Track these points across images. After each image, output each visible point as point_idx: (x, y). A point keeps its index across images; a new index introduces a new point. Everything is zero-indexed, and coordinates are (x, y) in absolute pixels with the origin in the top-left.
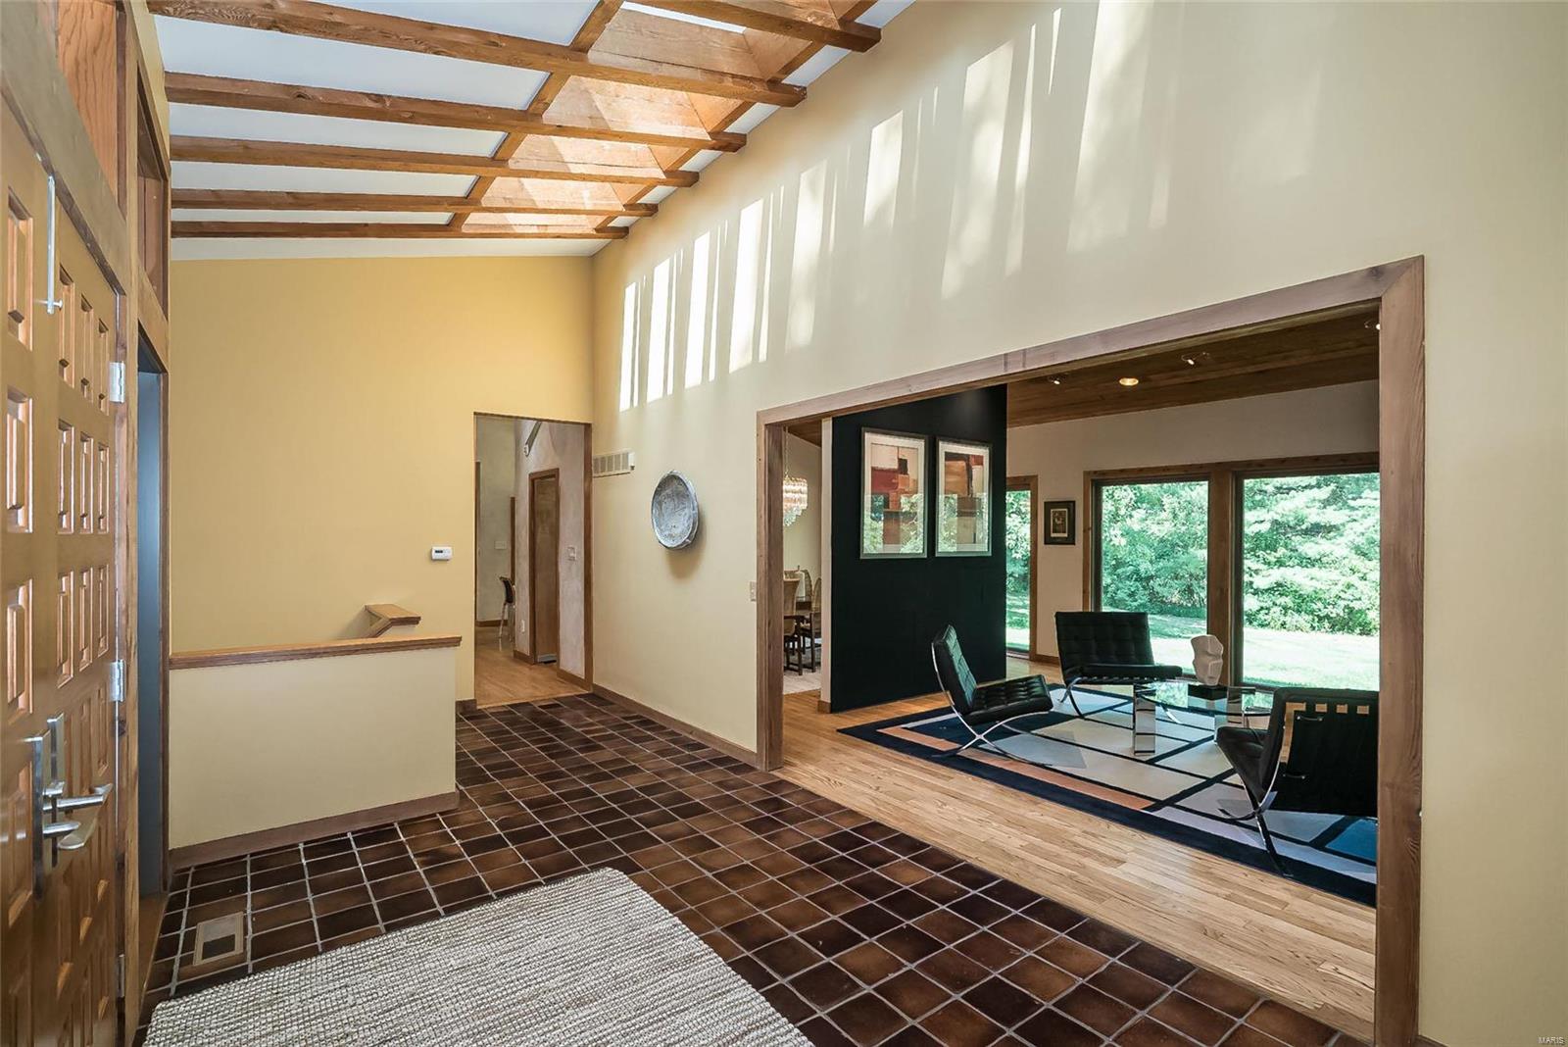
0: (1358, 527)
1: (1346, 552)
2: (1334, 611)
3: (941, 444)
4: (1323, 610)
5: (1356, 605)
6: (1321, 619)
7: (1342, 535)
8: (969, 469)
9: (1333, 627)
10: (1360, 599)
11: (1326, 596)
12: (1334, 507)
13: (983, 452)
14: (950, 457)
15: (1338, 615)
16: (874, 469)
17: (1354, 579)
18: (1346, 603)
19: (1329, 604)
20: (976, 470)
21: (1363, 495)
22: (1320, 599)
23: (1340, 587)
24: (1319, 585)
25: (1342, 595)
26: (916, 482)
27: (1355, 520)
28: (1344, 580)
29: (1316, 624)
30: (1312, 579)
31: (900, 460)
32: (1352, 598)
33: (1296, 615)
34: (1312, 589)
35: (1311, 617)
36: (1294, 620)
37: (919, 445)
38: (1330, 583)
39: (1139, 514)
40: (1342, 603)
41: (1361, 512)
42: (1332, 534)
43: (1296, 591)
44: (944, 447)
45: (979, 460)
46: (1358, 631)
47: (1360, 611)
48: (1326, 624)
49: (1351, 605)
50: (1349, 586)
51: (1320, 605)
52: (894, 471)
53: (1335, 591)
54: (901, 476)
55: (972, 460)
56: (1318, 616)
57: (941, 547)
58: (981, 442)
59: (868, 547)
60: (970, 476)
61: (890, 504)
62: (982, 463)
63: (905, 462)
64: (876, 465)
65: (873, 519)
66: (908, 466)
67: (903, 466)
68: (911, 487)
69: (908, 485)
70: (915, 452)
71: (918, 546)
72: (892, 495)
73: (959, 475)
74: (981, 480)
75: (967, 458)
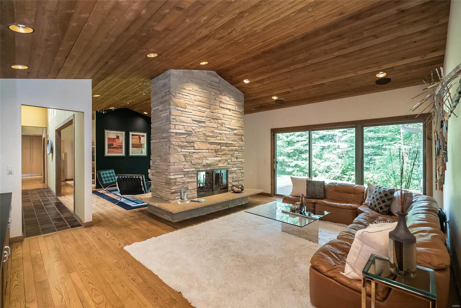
13: (145, 134)
14: (133, 135)
20: (142, 138)
26: (122, 141)
31: (117, 136)
37: (124, 133)
44: (131, 133)
52: (115, 138)
54: (117, 139)
55: (141, 136)
57: (131, 154)
58: (144, 132)
59: (107, 154)
60: (140, 139)
61: (114, 145)
62: (144, 137)
63: (119, 136)
64: (109, 137)
65: (108, 148)
66: (120, 137)
67: (118, 137)
68: (120, 142)
69: (120, 141)
70: (122, 135)
71: (123, 154)
72: (114, 143)
73: (136, 139)
74: (144, 140)
75: (139, 135)
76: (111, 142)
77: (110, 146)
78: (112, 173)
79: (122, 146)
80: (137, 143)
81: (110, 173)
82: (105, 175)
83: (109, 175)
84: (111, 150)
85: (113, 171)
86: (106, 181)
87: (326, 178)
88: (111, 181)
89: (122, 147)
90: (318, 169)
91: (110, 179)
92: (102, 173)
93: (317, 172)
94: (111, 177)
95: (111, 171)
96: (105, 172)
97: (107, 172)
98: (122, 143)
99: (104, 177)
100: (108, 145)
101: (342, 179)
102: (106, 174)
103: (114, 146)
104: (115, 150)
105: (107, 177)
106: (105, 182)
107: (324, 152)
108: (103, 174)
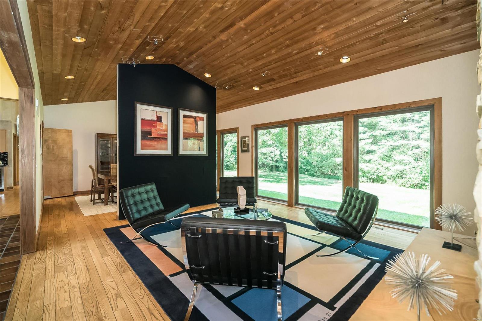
0: (381, 151)
1: (377, 158)
2: (373, 176)
3: (180, 111)
4: (370, 176)
5: (380, 175)
6: (370, 179)
7: (376, 154)
8: (196, 122)
9: (373, 182)
10: (381, 173)
11: (371, 172)
12: (374, 145)
13: (204, 116)
14: (185, 116)
15: (374, 178)
16: (142, 119)
17: (379, 167)
18: (377, 174)
19: (372, 174)
20: (200, 123)
21: (382, 141)
22: (370, 173)
23: (375, 169)
24: (369, 169)
25: (376, 172)
26: (167, 126)
27: (380, 149)
28: (376, 167)
29: (368, 181)
30: (367, 167)
31: (157, 117)
32: (378, 172)
33: (363, 178)
34: (367, 170)
35: (367, 178)
36: (362, 179)
37: (169, 111)
38: (372, 168)
39: (319, 147)
40: (376, 174)
41: (381, 146)
42: (373, 153)
43: (363, 171)
44: (182, 113)
45: (201, 119)
46: (380, 182)
47: (381, 176)
48: (371, 180)
49: (378, 175)
50: (378, 169)
51: (369, 175)
52: (154, 121)
53: (374, 170)
54: (158, 123)
55: (198, 119)
56: (369, 178)
57: (181, 152)
58: (203, 112)
59: (139, 151)
60: (197, 125)
61: (152, 134)
62: (203, 120)
63: (161, 117)
64: (143, 118)
65: (142, 139)
66: (162, 119)
67: (159, 119)
68: (164, 127)
69: (162, 127)
70: (166, 114)
71: (168, 151)
72: (153, 130)
73: (191, 124)
74: (202, 127)
75: (195, 118)
76: (147, 129)
77: (146, 135)
78: (152, 190)
79: (167, 136)
80: (192, 132)
81: (147, 192)
82: (138, 198)
83: (145, 196)
84: (148, 143)
85: (154, 187)
86: (139, 212)
87: (399, 185)
88: (150, 210)
89: (167, 138)
90: (386, 174)
91: (147, 204)
92: (130, 193)
93: (385, 177)
94: (149, 200)
95: (148, 188)
96: (136, 191)
97: (142, 189)
98: (167, 131)
99: (135, 203)
100: (142, 132)
101: (423, 187)
102: (140, 194)
103: (152, 136)
104: (154, 143)
105: (142, 202)
106: (137, 216)
107: (394, 152)
108: (133, 196)
